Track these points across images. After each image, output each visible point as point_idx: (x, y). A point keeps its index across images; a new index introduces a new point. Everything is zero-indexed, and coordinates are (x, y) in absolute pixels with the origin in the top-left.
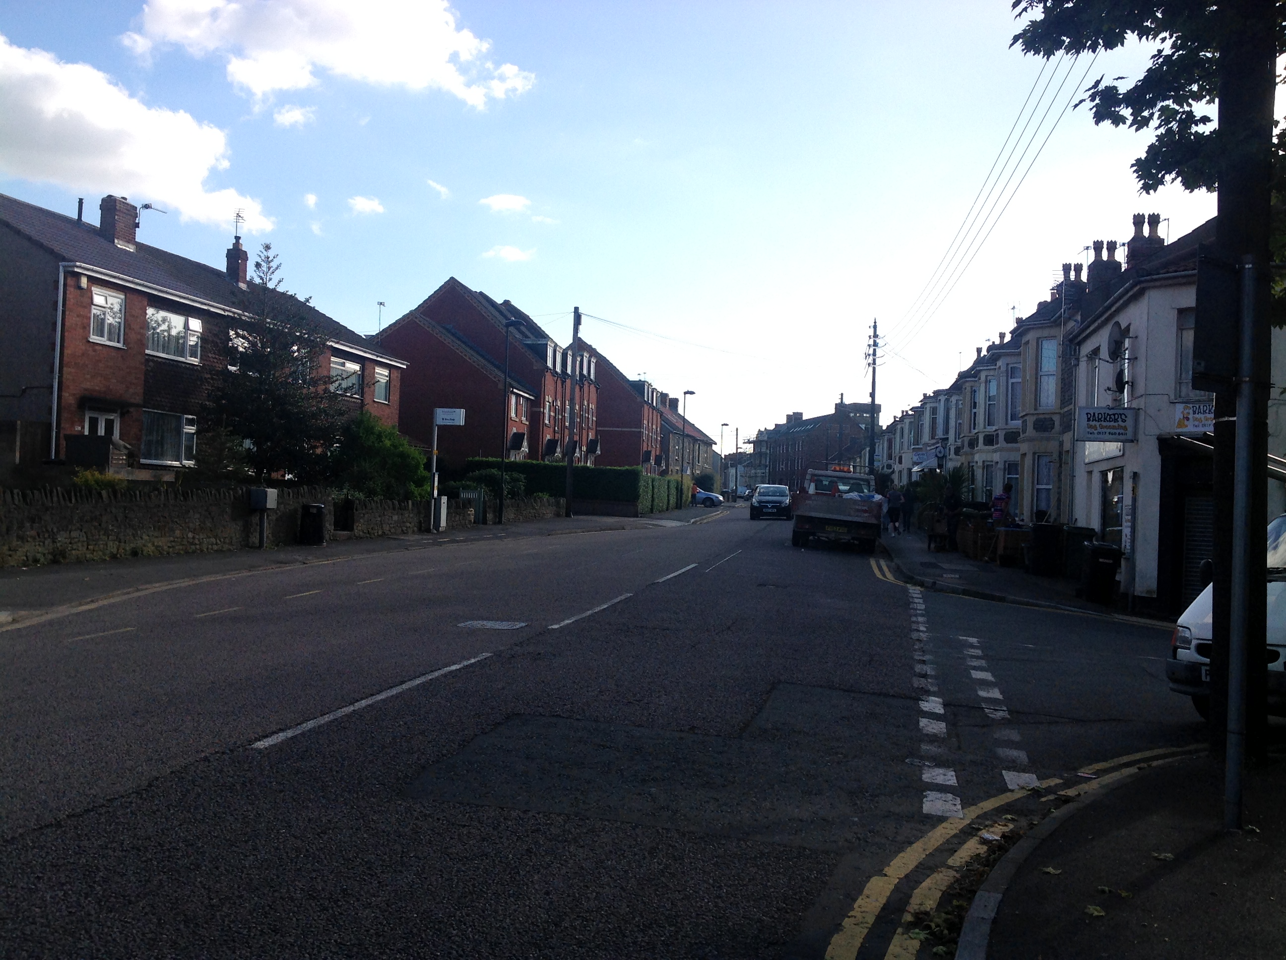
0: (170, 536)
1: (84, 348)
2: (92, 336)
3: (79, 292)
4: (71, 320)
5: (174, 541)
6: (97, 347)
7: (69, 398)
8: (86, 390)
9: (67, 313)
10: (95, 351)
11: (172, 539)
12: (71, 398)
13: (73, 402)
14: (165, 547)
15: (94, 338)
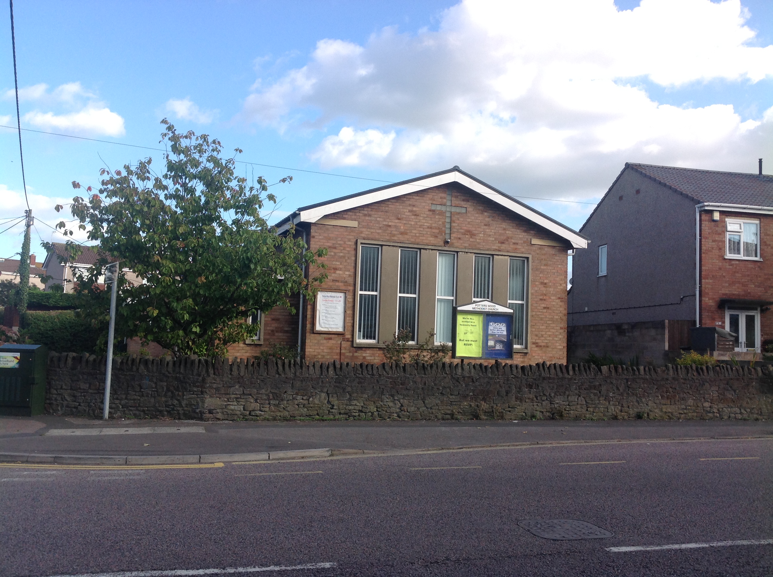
0: (681, 404)
1: (721, 264)
2: (728, 254)
3: (713, 223)
4: (708, 244)
5: (686, 409)
6: (733, 262)
7: (710, 302)
8: (724, 294)
9: (703, 240)
10: (732, 265)
11: (683, 407)
12: (711, 301)
13: (713, 304)
14: (675, 414)
15: (729, 256)
